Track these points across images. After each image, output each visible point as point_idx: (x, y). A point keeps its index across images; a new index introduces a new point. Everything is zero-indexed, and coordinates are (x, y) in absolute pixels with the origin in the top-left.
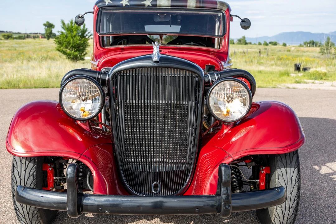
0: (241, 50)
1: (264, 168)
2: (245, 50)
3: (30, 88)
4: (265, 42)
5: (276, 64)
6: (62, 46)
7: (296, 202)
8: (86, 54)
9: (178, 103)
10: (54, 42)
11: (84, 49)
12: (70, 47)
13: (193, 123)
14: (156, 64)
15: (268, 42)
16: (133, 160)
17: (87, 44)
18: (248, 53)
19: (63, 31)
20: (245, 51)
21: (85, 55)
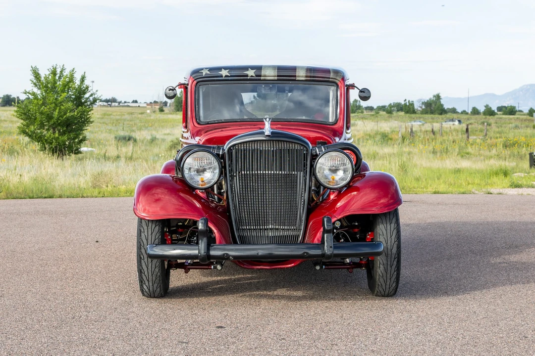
0: (428, 127)
1: (370, 233)
2: (436, 126)
3: (20, 199)
4: (487, 106)
5: (499, 157)
6: (33, 123)
7: (396, 259)
8: (84, 139)
9: (288, 173)
10: (15, 114)
11: (80, 129)
12: (49, 127)
13: (302, 186)
14: (267, 138)
15: (494, 108)
16: (248, 227)
17: (88, 118)
18: (442, 132)
19: (36, 90)
20: (435, 129)
21: (81, 142)
